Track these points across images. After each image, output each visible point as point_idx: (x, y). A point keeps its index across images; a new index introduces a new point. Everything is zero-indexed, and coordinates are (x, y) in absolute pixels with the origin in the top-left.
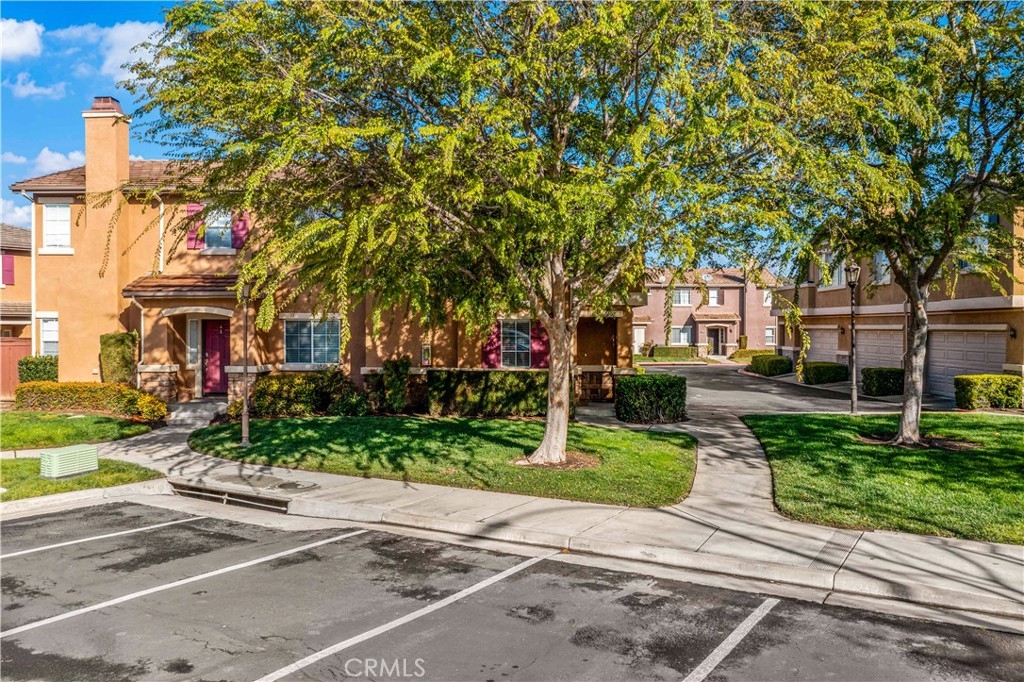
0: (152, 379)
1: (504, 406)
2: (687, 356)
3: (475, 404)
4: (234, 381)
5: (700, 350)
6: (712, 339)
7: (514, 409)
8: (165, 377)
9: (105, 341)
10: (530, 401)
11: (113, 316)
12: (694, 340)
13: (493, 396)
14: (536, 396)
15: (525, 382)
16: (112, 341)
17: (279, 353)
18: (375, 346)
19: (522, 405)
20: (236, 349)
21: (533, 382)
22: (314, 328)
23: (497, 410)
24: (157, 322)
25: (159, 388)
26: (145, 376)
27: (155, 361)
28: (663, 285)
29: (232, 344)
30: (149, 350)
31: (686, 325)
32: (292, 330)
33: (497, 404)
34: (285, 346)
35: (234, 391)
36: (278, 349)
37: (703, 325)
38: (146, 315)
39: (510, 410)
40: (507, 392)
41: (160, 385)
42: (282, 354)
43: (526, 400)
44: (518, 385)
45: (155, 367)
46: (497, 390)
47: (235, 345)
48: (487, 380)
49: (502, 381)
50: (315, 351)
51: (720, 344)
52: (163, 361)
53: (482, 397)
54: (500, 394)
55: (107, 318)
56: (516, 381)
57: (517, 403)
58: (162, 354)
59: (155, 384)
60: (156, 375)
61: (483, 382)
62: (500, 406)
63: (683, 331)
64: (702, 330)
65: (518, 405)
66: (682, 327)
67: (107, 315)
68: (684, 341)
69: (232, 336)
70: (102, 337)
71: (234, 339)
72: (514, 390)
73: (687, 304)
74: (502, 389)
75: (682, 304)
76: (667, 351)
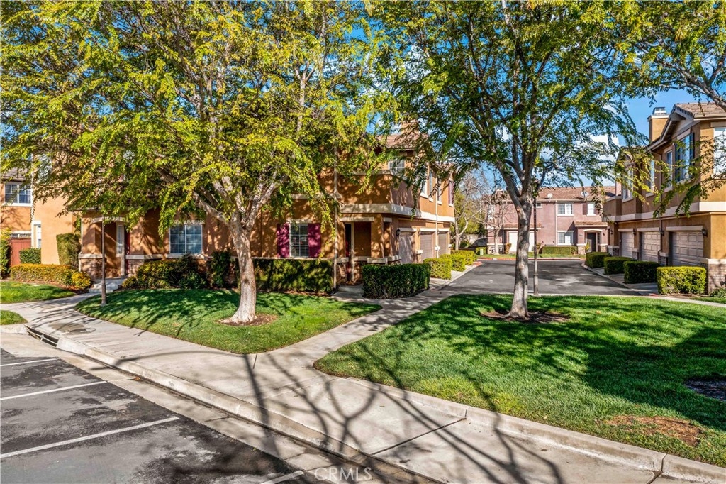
0: (87, 263)
1: (283, 284)
2: (568, 253)
3: (265, 282)
4: (132, 265)
5: (579, 248)
6: (590, 241)
7: (290, 286)
8: (94, 262)
9: (59, 238)
10: (300, 281)
11: (70, 224)
12: (575, 241)
13: (277, 277)
14: (303, 277)
15: (296, 267)
16: (63, 238)
17: (166, 247)
18: (213, 242)
19: (295, 283)
20: (134, 244)
21: (302, 267)
22: (187, 231)
23: (279, 287)
24: (89, 227)
25: (90, 269)
26: (84, 261)
27: (89, 251)
28: (550, 200)
29: (131, 241)
30: (86, 244)
31: (569, 229)
32: (174, 232)
33: (279, 282)
34: (170, 242)
35: (132, 271)
36: (166, 245)
37: (582, 230)
38: (83, 222)
39: (287, 287)
40: (285, 274)
41: (91, 267)
42: (168, 248)
43: (297, 280)
44: (292, 270)
45: (87, 256)
46: (279, 273)
47: (133, 242)
48: (272, 265)
49: (282, 267)
50: (188, 246)
51: (597, 245)
52: (93, 252)
53: (269, 278)
54: (280, 275)
55: (66, 225)
56: (291, 267)
57: (291, 282)
58: (92, 247)
59: (88, 266)
60: (89, 260)
61: (270, 267)
62: (281, 284)
63: (567, 234)
64: (581, 234)
65: (292, 284)
66: (566, 231)
67: (67, 223)
68: (568, 241)
69: (131, 236)
70: (57, 236)
71: (132, 238)
72: (289, 273)
73: (570, 214)
74: (281, 272)
75: (566, 214)
76: (552, 250)
